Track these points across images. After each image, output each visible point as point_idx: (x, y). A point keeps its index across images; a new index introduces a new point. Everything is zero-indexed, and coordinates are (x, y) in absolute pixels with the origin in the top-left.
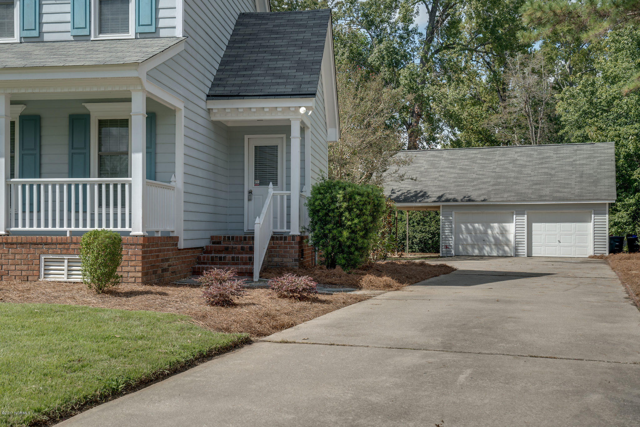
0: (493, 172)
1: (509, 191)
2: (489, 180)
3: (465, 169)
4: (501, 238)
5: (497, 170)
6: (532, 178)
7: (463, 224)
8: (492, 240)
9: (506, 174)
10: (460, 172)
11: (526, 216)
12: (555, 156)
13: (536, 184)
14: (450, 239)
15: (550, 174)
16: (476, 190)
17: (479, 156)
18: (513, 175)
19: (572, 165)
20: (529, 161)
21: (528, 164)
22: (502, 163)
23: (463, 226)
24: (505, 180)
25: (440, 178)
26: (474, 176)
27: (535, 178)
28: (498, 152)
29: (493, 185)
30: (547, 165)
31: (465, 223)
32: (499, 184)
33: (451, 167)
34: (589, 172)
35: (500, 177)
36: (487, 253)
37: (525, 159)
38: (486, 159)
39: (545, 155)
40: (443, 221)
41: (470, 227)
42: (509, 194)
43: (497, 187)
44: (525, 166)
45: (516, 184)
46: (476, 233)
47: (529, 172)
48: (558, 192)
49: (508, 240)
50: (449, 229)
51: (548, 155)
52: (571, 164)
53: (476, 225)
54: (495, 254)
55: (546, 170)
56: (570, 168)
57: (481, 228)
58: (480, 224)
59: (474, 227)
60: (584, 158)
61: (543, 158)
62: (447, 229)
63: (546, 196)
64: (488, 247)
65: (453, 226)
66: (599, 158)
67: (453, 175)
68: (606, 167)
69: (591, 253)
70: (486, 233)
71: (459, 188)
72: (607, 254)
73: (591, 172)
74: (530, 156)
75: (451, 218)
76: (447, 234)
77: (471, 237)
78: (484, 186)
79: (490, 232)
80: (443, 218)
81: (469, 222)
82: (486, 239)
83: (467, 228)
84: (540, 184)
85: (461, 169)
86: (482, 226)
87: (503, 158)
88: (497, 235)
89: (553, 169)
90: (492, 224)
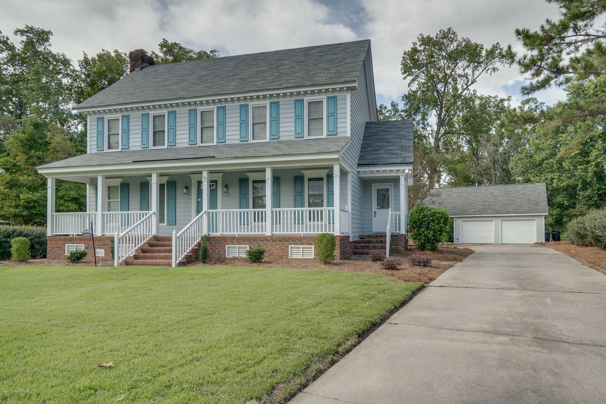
0: (481, 199)
1: (491, 209)
2: (479, 203)
3: (466, 198)
5: (483, 198)
6: (503, 202)
9: (488, 200)
10: (463, 199)
11: (500, 222)
12: (514, 190)
13: (505, 205)
14: (459, 235)
15: (512, 200)
16: (473, 209)
17: (473, 191)
18: (492, 200)
19: (524, 195)
20: (500, 193)
21: (500, 194)
22: (486, 194)
24: (488, 203)
25: (453, 203)
26: (471, 201)
27: (504, 202)
28: (483, 189)
29: (482, 206)
30: (510, 195)
31: (467, 226)
32: (485, 205)
33: (458, 197)
34: (533, 198)
35: (485, 202)
37: (498, 192)
38: (477, 192)
39: (509, 190)
40: (456, 225)
42: (491, 211)
43: (484, 207)
44: (498, 196)
45: (494, 205)
47: (501, 199)
48: (517, 209)
51: (510, 190)
52: (523, 194)
55: (510, 198)
56: (523, 197)
60: (530, 191)
61: (508, 191)
62: (458, 229)
63: (511, 211)
66: (538, 191)
67: (460, 201)
68: (542, 196)
71: (463, 208)
72: (544, 242)
73: (534, 198)
74: (501, 190)
75: (460, 224)
76: (457, 232)
78: (477, 207)
81: (469, 226)
82: (479, 234)
84: (507, 205)
85: (464, 198)
87: (486, 192)
89: (513, 197)
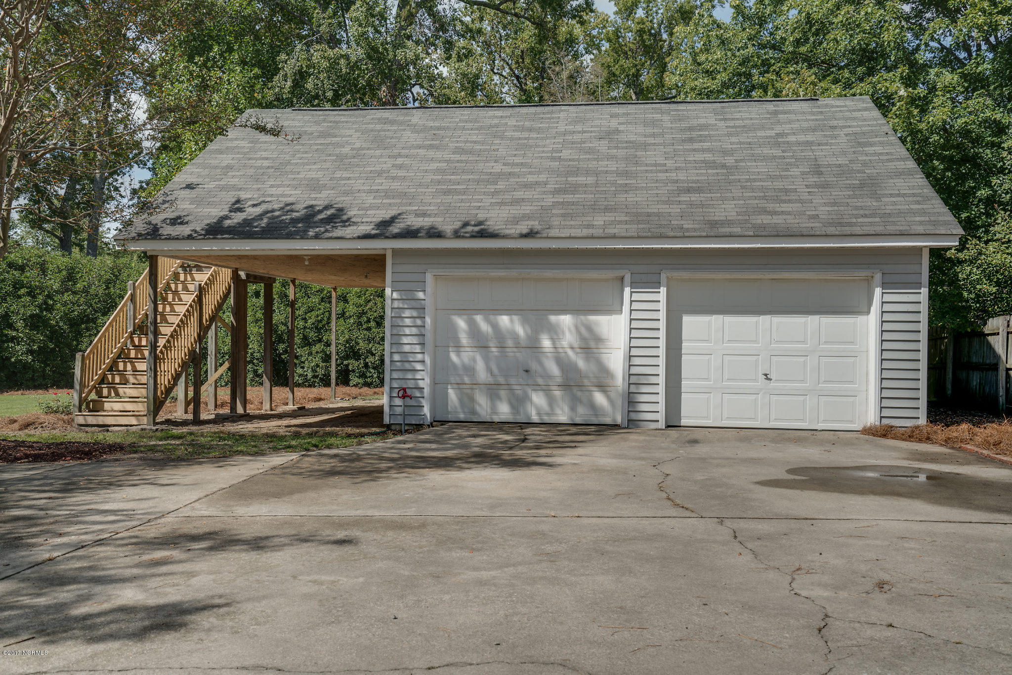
0: (553, 159)
1: (607, 209)
2: (542, 178)
3: (471, 152)
4: (581, 364)
5: (565, 154)
6: (673, 175)
7: (460, 315)
8: (554, 369)
9: (592, 165)
10: (457, 157)
11: (663, 290)
12: (722, 124)
13: (689, 190)
14: (419, 366)
15: (724, 166)
16: (502, 203)
17: (512, 122)
18: (613, 166)
19: (778, 144)
20: (654, 135)
21: (651, 140)
22: (577, 137)
23: (461, 323)
24: (591, 180)
25: (394, 172)
26: (498, 168)
27: (682, 176)
28: (562, 115)
29: (557, 192)
30: (706, 145)
31: (467, 311)
32: (574, 189)
33: (431, 147)
34: (833, 161)
35: (576, 172)
36: (539, 414)
37: (640, 129)
38: (530, 130)
39: (695, 122)
40: (396, 305)
41: (484, 327)
42: (609, 217)
43: (569, 198)
44: (645, 146)
45: (626, 189)
46: (502, 347)
47: (661, 160)
48: (765, 212)
49: (605, 371)
50: (414, 331)
51: (702, 121)
52: (776, 141)
53: (504, 320)
54: (562, 417)
55: (708, 156)
56: (777, 152)
57: (520, 330)
58: (515, 318)
59: (495, 327)
60: (804, 131)
61: (690, 129)
62: (407, 331)
63: (729, 223)
64: (541, 393)
65: (428, 320)
66: (849, 130)
67: (434, 166)
68: (878, 149)
69: (871, 418)
70: (534, 347)
71: (448, 199)
72: (923, 421)
73: (842, 161)
74: (654, 123)
75: (421, 295)
76: (407, 348)
77: (486, 359)
78: (528, 194)
79: (546, 343)
80: (395, 295)
81: (479, 311)
82: (534, 366)
83: (474, 332)
84: (699, 190)
85: (458, 151)
86: (525, 321)
87: (579, 128)
88: (570, 353)
89: (725, 153)
90: (553, 318)
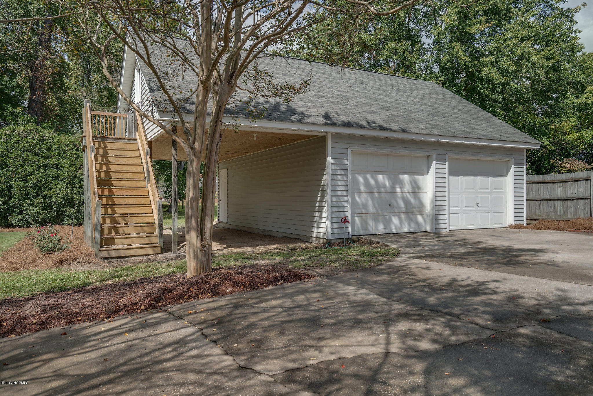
4: (412, 200)
7: (359, 174)
8: (402, 204)
11: (447, 163)
14: (346, 204)
23: (361, 180)
31: (363, 172)
36: (396, 228)
40: (333, 167)
41: (372, 182)
46: (379, 192)
49: (422, 205)
50: (343, 183)
53: (380, 177)
54: (405, 230)
57: (387, 184)
58: (385, 176)
59: (376, 181)
62: (339, 183)
64: (396, 217)
65: (350, 177)
69: (510, 220)
70: (393, 192)
75: (346, 162)
76: (339, 193)
77: (373, 199)
79: (398, 190)
80: (333, 161)
81: (368, 172)
82: (393, 203)
83: (367, 183)
86: (389, 178)
88: (408, 195)
90: (401, 176)
